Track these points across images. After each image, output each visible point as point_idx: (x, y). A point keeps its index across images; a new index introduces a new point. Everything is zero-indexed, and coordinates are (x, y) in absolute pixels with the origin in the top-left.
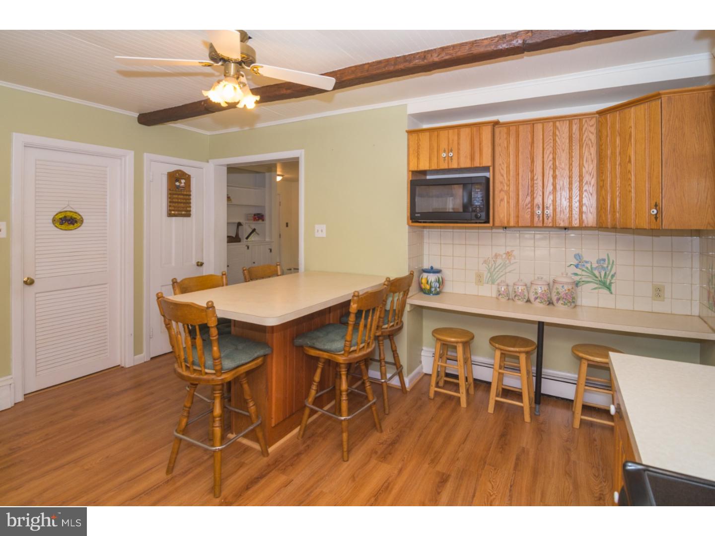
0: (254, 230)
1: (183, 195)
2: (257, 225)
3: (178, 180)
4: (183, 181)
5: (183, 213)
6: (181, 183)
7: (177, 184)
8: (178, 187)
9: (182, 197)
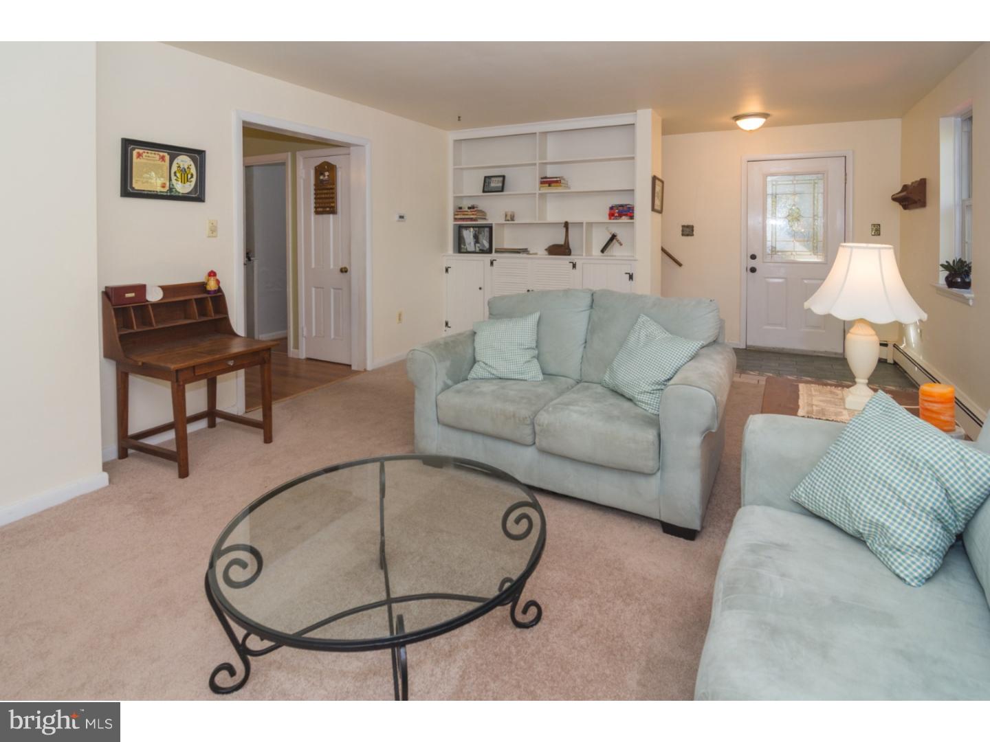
0: (613, 237)
1: (327, 189)
2: (620, 227)
3: (322, 174)
4: (327, 174)
5: (328, 209)
6: (325, 176)
7: (321, 177)
8: (322, 181)
9: (326, 191)
